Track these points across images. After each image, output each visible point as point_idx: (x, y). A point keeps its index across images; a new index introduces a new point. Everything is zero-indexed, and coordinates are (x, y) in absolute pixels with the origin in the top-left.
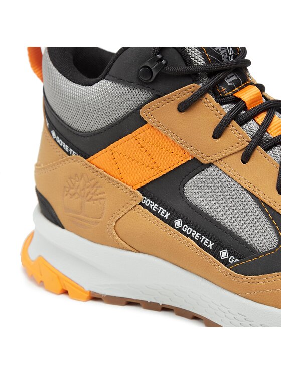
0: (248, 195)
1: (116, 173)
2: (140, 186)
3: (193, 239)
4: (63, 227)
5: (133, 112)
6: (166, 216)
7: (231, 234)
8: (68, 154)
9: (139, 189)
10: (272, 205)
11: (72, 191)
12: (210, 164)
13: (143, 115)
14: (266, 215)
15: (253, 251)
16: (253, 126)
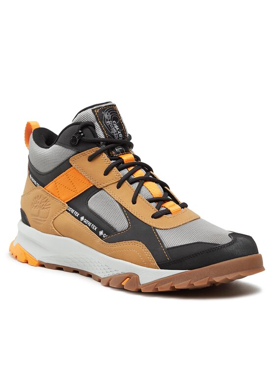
0: (117, 204)
1: (57, 194)
2: (67, 201)
3: (88, 226)
4: (30, 226)
5: (66, 161)
6: (77, 216)
7: (106, 223)
8: (36, 186)
9: (67, 203)
10: (128, 209)
11: (35, 205)
12: (101, 189)
13: (70, 162)
14: (124, 213)
15: (115, 231)
16: (125, 172)
